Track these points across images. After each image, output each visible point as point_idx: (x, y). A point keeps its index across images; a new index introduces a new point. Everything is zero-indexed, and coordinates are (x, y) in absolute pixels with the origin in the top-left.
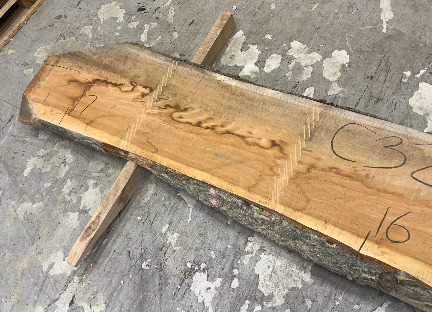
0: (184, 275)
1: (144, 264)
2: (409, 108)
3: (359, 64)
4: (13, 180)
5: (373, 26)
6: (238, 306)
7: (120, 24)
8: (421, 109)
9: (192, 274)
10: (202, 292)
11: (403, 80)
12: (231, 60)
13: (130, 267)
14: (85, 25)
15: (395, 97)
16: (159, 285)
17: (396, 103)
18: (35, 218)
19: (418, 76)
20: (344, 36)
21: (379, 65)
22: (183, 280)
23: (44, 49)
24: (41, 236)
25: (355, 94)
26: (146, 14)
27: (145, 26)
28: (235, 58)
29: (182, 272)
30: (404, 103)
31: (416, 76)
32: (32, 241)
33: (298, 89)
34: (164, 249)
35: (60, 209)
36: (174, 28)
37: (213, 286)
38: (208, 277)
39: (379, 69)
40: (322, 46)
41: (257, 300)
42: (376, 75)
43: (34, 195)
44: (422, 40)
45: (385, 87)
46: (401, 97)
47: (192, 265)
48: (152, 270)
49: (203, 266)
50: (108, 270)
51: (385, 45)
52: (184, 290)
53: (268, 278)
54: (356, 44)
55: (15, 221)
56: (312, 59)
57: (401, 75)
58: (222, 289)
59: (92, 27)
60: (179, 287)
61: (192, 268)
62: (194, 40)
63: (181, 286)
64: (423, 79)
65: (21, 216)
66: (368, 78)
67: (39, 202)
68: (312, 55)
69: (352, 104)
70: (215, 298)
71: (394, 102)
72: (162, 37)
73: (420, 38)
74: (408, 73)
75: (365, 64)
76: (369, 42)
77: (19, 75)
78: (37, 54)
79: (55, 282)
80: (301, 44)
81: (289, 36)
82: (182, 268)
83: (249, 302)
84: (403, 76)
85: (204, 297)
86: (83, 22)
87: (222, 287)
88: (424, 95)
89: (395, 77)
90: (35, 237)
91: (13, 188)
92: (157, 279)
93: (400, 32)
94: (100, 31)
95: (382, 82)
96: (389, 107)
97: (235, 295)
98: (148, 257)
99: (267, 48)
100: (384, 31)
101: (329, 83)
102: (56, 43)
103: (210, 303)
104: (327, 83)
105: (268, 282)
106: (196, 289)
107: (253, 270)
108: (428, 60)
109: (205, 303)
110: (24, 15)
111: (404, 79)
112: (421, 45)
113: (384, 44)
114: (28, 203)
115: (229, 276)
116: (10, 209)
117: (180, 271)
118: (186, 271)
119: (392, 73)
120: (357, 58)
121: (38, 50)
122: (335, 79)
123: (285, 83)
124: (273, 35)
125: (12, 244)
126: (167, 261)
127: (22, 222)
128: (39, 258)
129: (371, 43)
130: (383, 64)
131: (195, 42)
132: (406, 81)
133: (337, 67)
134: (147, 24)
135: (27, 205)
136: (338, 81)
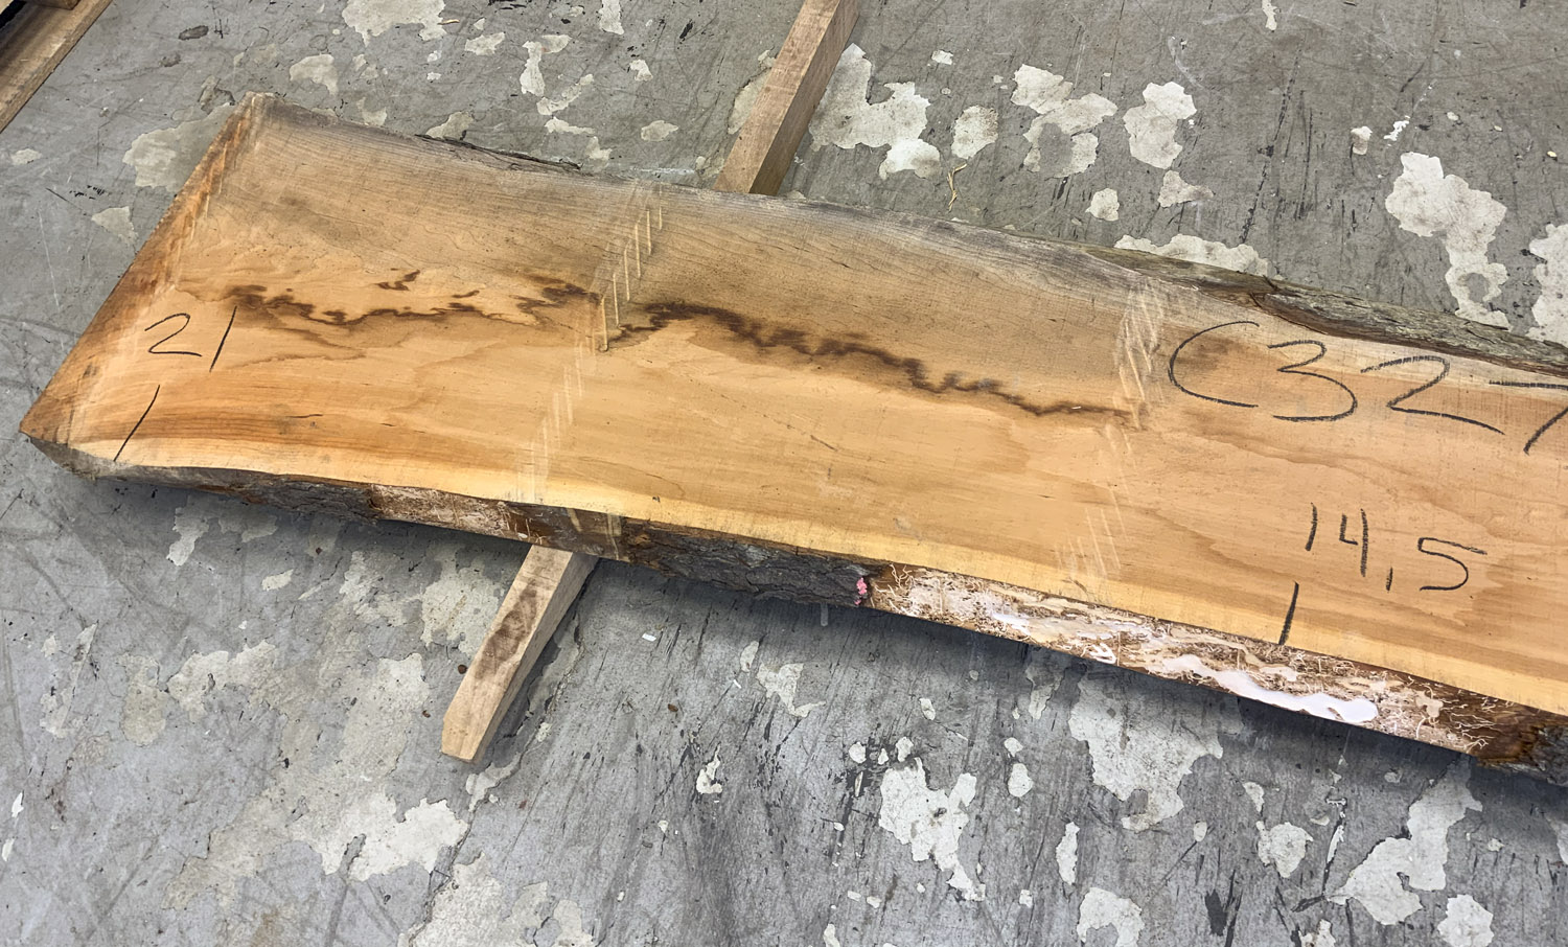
0: (847, 788)
1: (702, 779)
2: (1391, 222)
3: (1226, 119)
4: (131, 584)
5: (1238, 15)
6: (1046, 851)
7: (434, 45)
8: (1422, 221)
9: (874, 777)
10: (919, 827)
11: (1355, 150)
12: (843, 130)
13: (656, 798)
14: (303, 53)
15: (1345, 197)
16: (771, 833)
17: (1353, 213)
18: (252, 698)
19: (1393, 136)
20: (1164, 46)
21: (1282, 117)
22: (850, 803)
23: (158, 138)
24: (289, 757)
25: (1236, 197)
26: (520, 10)
27: (528, 45)
28: (854, 125)
29: (838, 780)
30: (1374, 209)
31: (1386, 137)
32: (256, 779)
33: (1071, 197)
34: (762, 721)
35: (347, 656)
36: (631, 49)
37: (949, 803)
38: (928, 779)
39: (1285, 128)
40: (1107, 75)
41: (1099, 817)
42: (1280, 142)
43: (227, 624)
44: (1378, 44)
45: (1313, 173)
46: (1363, 196)
47: (868, 752)
48: (734, 791)
49: (904, 747)
50: (576, 823)
51: (1284, 61)
52: (860, 831)
53: (1117, 744)
54: (1203, 64)
55: (173, 723)
56: (1090, 111)
57: (1346, 138)
58: (982, 805)
59: (330, 58)
60: (840, 827)
61: (870, 763)
62: (707, 79)
63: (844, 822)
64: (1406, 144)
65: (192, 700)
66: (1260, 152)
67: (254, 643)
68: (1084, 101)
69: (1234, 225)
70: (966, 837)
71: (1348, 213)
72: (595, 77)
73: (1371, 38)
74: (1364, 132)
75: (1241, 116)
76: (1238, 56)
77: (76, 231)
78: (134, 157)
79: (382, 901)
80: (1045, 73)
81: (1006, 54)
82: (838, 767)
83: (1078, 829)
84: (1353, 141)
85: (932, 842)
86: (292, 43)
87: (981, 800)
88: (1421, 184)
89: (1334, 143)
90: (265, 764)
91: (138, 614)
92: (758, 816)
93: (1314, 25)
94: (364, 68)
95: (1300, 159)
96: (1337, 225)
97: (1026, 814)
98: (711, 753)
99: (947, 91)
100: (1271, 25)
101: (1154, 175)
102: (201, 118)
103: (955, 856)
104: (1150, 177)
105: (1120, 758)
106: (899, 822)
107: (1067, 730)
108: (1407, 93)
109: (937, 858)
110: (54, 30)
111: (1358, 148)
112: (1380, 57)
113: (1280, 59)
114: (211, 656)
115: (993, 761)
116: (142, 686)
117: (833, 777)
118: (851, 775)
119: (1322, 135)
120: (1216, 101)
121: (135, 143)
122: (1168, 162)
123: (1028, 185)
124: (955, 54)
125: (178, 801)
126: (780, 753)
127: (203, 722)
128: (299, 832)
129: (1244, 59)
130: (1290, 112)
131: (713, 86)
132: (1365, 152)
133: (1165, 129)
134: (534, 40)
135: (212, 662)
136: (1179, 166)
